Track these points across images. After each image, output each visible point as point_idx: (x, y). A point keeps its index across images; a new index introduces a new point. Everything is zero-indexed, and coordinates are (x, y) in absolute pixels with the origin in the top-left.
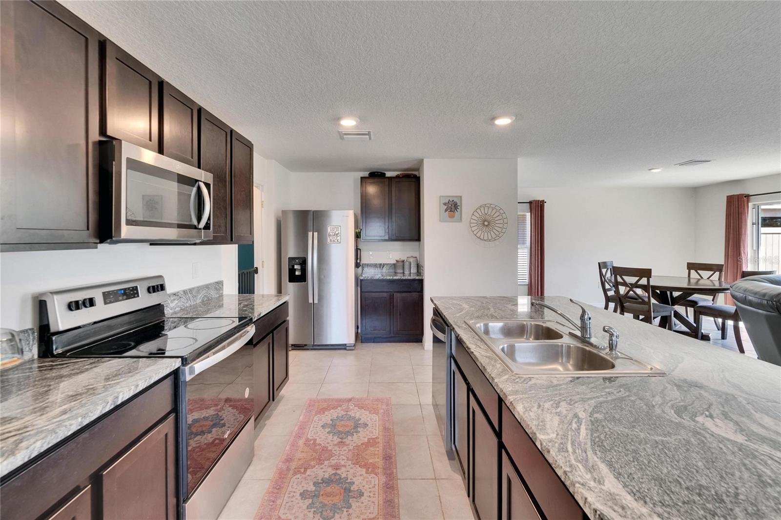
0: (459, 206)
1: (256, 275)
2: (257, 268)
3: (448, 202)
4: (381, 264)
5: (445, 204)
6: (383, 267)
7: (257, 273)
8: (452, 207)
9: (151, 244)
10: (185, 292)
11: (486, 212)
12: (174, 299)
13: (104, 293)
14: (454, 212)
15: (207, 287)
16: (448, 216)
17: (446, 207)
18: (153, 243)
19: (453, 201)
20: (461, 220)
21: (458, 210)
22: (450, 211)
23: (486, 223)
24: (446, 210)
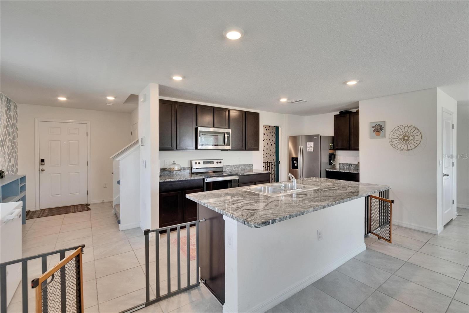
0: (383, 127)
1: (279, 164)
2: (280, 161)
3: (376, 126)
4: (350, 164)
5: (373, 127)
6: (351, 166)
7: (280, 164)
8: (378, 129)
9: (221, 150)
10: (233, 166)
11: (406, 130)
12: (229, 167)
13: (204, 162)
14: (379, 132)
15: (244, 165)
16: (375, 135)
17: (374, 129)
18: (222, 150)
19: (379, 125)
20: (385, 137)
21: (382, 130)
22: (377, 131)
23: (406, 138)
24: (374, 131)
